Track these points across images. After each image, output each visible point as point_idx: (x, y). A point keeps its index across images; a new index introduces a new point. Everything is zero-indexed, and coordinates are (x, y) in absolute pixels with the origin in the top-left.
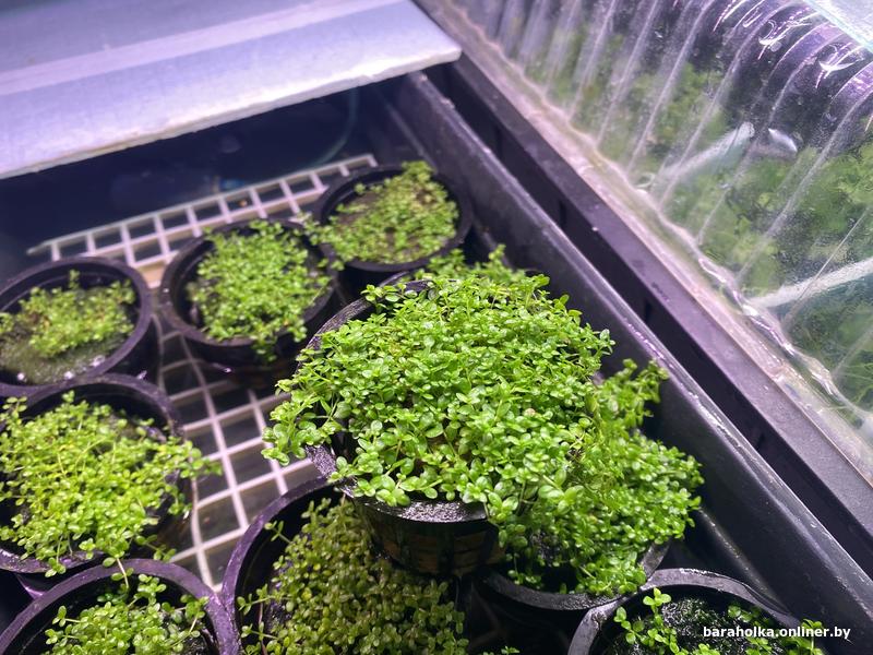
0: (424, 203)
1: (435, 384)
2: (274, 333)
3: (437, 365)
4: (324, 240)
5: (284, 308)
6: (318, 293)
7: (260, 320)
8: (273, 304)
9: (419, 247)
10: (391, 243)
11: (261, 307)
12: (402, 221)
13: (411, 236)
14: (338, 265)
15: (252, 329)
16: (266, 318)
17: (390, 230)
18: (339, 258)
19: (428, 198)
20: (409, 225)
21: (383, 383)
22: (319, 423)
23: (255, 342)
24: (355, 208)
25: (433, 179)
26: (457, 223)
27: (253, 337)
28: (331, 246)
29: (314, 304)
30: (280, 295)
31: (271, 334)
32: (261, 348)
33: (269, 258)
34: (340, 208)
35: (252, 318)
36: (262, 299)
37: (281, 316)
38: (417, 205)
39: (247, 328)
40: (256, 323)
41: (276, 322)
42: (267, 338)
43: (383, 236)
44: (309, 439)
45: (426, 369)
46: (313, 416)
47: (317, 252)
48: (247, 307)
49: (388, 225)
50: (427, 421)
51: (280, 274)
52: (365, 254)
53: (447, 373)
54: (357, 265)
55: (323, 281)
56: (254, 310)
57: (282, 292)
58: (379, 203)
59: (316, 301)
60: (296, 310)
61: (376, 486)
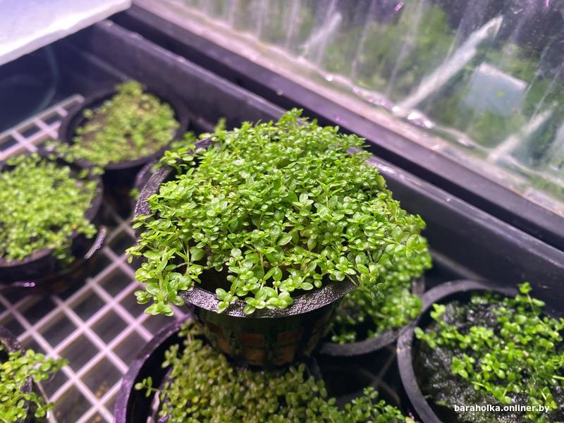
0: (145, 110)
1: (270, 203)
2: (68, 237)
3: (263, 188)
4: (78, 156)
5: (68, 216)
6: (90, 197)
7: (51, 232)
8: (58, 215)
9: (155, 141)
10: (132, 144)
11: (47, 221)
12: (134, 127)
13: (146, 134)
14: (97, 171)
15: (46, 241)
16: (55, 228)
17: (128, 136)
18: (97, 166)
19: (147, 106)
20: (141, 127)
21: (226, 217)
22: (182, 270)
23: (54, 250)
24: (90, 128)
25: (145, 92)
26: (177, 117)
27: (51, 246)
28: (85, 159)
29: (91, 206)
30: (62, 207)
31: (65, 240)
32: (60, 253)
33: (38, 181)
34: (79, 131)
35: (44, 232)
36: (47, 214)
37: (68, 222)
38: (140, 112)
39: (41, 242)
40: (48, 235)
41: (66, 228)
42: (64, 243)
43: (123, 141)
44: (182, 286)
45: (257, 194)
46: (174, 267)
47: (76, 167)
48: (37, 224)
49: (124, 132)
50: (276, 233)
51: (52, 191)
52: (116, 158)
53: (274, 191)
54: (113, 167)
55: (91, 185)
56: (42, 225)
57: (62, 204)
58: (110, 119)
59: (92, 202)
60: (78, 213)
61: (263, 298)
